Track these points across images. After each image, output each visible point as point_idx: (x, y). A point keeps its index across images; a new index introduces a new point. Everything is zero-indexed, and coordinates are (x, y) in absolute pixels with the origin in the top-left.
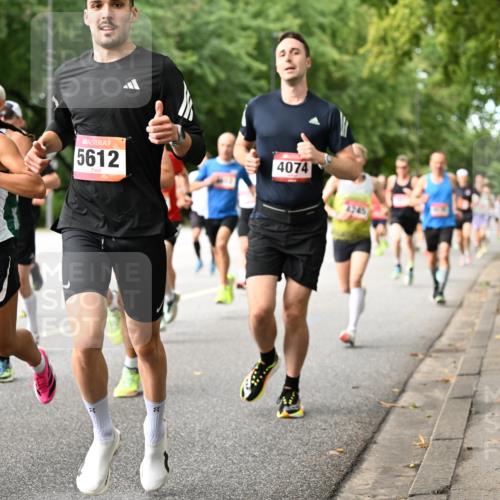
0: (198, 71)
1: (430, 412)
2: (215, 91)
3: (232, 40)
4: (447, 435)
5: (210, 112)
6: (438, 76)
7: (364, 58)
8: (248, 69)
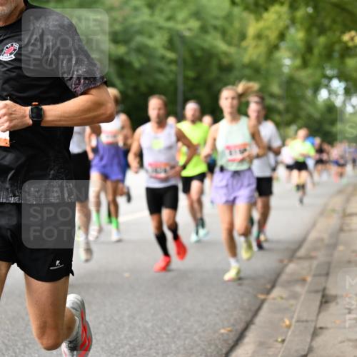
0: (127, 58)
1: (292, 302)
2: (139, 73)
3: (151, 36)
4: (305, 318)
5: (136, 88)
6: (298, 62)
7: (246, 49)
8: (163, 58)
